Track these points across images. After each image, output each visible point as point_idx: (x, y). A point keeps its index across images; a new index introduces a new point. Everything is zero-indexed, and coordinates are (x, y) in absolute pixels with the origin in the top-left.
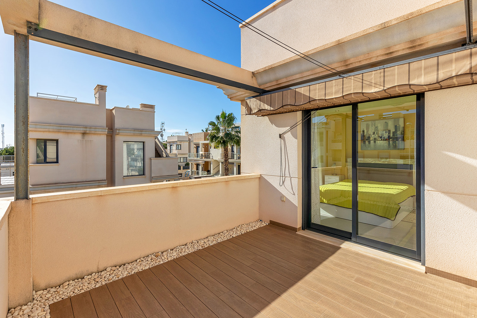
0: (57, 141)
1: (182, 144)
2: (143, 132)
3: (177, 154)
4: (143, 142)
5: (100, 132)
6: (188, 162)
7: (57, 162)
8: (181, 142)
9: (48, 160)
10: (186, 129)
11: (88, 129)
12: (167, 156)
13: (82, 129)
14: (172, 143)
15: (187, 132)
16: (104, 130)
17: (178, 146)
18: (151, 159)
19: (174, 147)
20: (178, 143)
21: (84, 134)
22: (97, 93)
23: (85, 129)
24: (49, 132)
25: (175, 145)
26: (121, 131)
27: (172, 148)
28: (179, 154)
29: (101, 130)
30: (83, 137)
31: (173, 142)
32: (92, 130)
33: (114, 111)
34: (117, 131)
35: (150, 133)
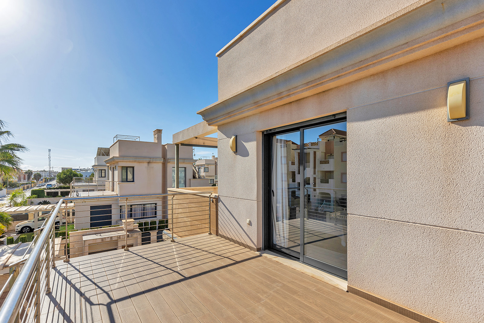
0: (133, 167)
1: (209, 166)
2: (185, 161)
3: (205, 176)
4: (185, 168)
5: (158, 162)
6: (214, 183)
7: (133, 181)
8: (208, 165)
9: (128, 180)
10: (213, 153)
11: (151, 160)
12: (199, 178)
13: (148, 160)
14: (200, 166)
15: (214, 156)
16: (161, 160)
17: (205, 169)
18: (190, 180)
19: (202, 170)
20: (206, 166)
21: (149, 163)
22: (156, 134)
23: (150, 160)
24: (130, 162)
25: (203, 168)
26: (171, 160)
27: (200, 170)
28: (206, 176)
29: (159, 160)
30: (148, 165)
31: (202, 165)
32: (154, 160)
33: (166, 147)
34: (169, 160)
35: (190, 161)
